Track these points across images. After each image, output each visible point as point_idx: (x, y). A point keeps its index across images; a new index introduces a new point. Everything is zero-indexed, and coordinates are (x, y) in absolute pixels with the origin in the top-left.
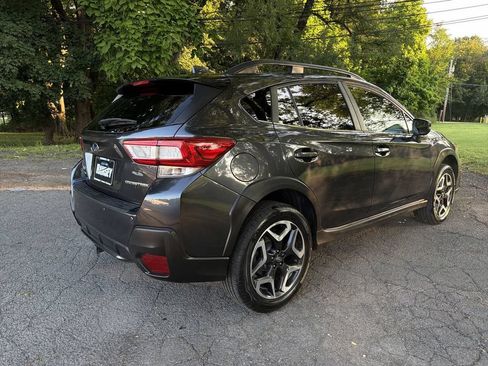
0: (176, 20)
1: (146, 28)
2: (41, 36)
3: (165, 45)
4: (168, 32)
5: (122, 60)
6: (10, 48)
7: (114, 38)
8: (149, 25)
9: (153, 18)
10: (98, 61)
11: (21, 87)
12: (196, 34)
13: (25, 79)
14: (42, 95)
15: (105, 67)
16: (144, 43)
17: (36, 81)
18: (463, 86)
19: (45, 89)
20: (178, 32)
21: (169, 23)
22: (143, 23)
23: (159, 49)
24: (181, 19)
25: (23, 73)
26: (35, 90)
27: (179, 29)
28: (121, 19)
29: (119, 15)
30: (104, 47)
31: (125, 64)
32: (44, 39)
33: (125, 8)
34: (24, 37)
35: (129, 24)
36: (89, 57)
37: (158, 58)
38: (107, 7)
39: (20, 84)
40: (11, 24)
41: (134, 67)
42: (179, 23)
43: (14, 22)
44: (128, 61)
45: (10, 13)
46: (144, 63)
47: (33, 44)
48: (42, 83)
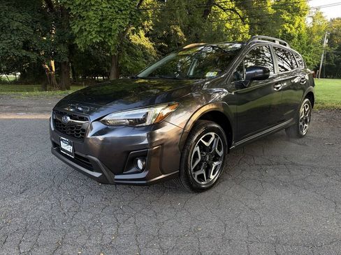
0: (121, 11)
1: (102, 16)
2: (37, 22)
3: (114, 26)
4: (116, 18)
5: (87, 36)
6: (18, 29)
7: (82, 22)
8: (104, 14)
9: (106, 10)
10: (73, 38)
11: (24, 54)
12: (135, 19)
13: (28, 49)
14: (38, 59)
15: (77, 41)
16: (101, 25)
17: (34, 51)
18: (335, 53)
19: (40, 55)
20: (123, 19)
21: (117, 13)
22: (100, 13)
23: (110, 30)
24: (125, 10)
25: (26, 46)
26: (33, 56)
27: (123, 17)
28: (87, 11)
29: (85, 8)
30: (76, 29)
31: (88, 39)
32: (39, 24)
33: (88, 3)
34: (26, 23)
35: (91, 13)
36: (67, 35)
37: (110, 35)
38: (77, 3)
39: (24, 52)
40: (18, 15)
41: (94, 41)
42: (124, 12)
43: (20, 13)
44: (91, 37)
45: (18, 7)
46: (101, 38)
47: (32, 27)
48: (38, 52)
